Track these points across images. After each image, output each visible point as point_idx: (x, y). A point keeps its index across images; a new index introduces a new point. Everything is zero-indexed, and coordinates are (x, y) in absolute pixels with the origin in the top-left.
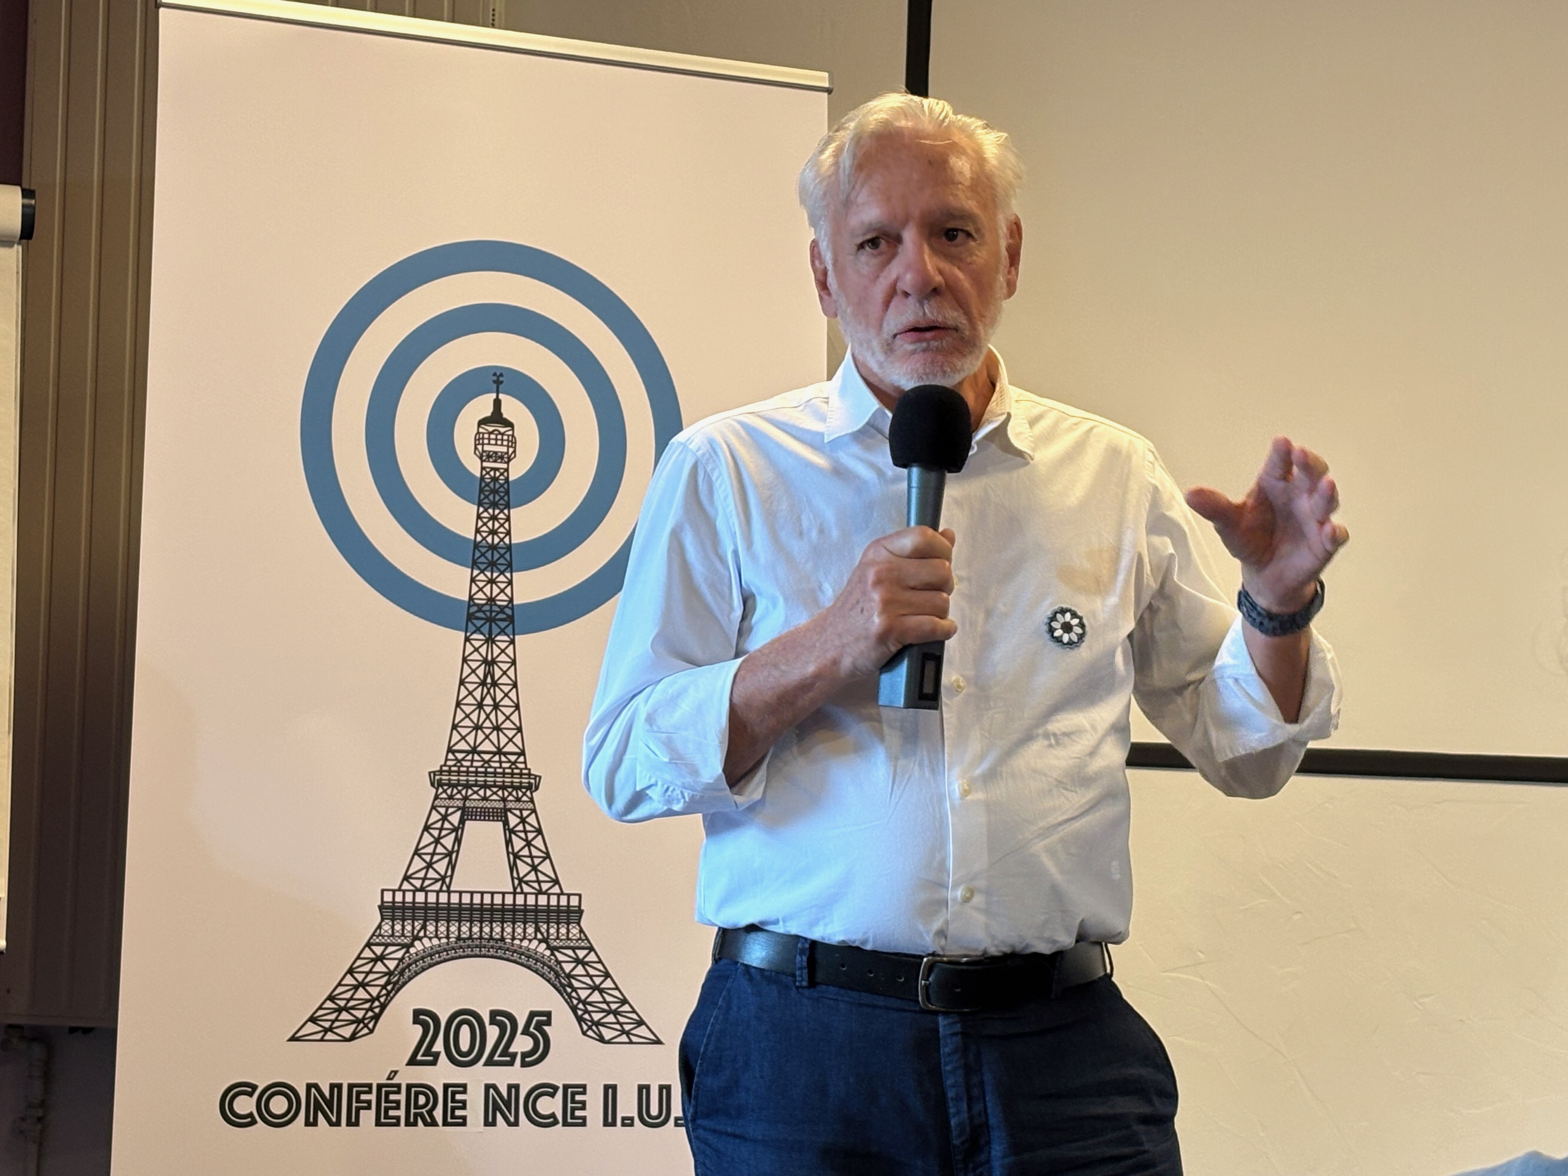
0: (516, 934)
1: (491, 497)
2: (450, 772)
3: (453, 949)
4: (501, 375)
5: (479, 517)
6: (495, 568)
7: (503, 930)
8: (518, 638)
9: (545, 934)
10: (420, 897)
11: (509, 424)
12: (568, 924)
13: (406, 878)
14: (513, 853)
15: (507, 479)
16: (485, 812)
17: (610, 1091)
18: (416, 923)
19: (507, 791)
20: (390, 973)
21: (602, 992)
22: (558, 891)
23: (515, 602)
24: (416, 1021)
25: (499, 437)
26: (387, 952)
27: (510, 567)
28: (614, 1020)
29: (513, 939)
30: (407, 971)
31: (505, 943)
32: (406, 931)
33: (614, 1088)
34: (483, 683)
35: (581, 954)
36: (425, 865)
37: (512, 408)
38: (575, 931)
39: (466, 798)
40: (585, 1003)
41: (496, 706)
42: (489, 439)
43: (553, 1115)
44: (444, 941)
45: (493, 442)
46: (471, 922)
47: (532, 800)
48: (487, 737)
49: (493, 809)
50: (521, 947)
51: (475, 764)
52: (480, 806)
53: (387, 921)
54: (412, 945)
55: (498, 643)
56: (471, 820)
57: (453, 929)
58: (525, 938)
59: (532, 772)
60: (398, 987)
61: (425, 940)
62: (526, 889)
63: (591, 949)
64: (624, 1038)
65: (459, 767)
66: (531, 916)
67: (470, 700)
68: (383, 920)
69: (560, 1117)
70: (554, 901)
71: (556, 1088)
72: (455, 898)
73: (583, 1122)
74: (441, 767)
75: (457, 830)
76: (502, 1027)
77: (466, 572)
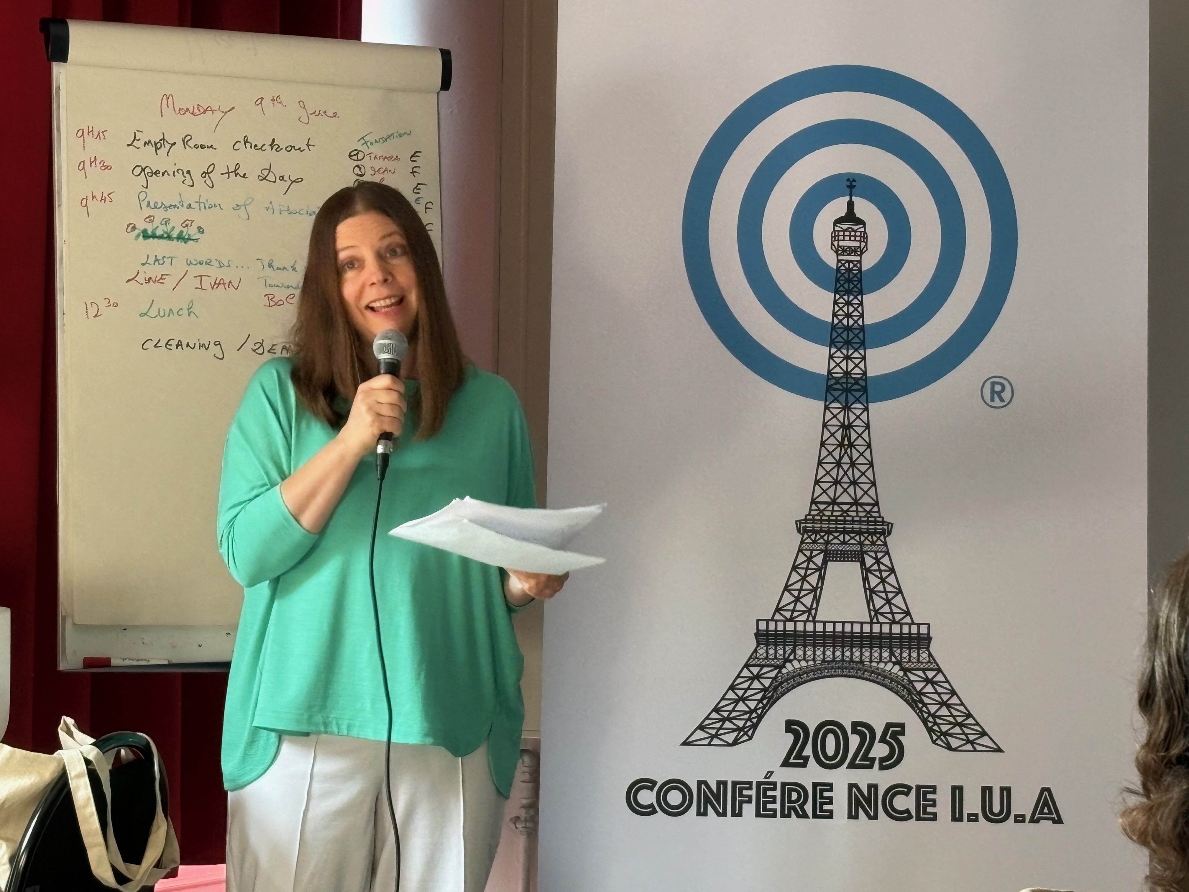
0: (873, 658)
1: (846, 286)
2: (813, 521)
3: (819, 669)
4: (854, 180)
5: (835, 303)
6: (850, 347)
7: (862, 654)
8: (871, 406)
9: (899, 658)
10: (790, 626)
11: (861, 222)
12: (919, 649)
13: (778, 610)
14: (870, 589)
15: (860, 270)
16: (844, 554)
17: (957, 792)
18: (787, 648)
19: (864, 536)
20: (765, 690)
21: (949, 707)
22: (910, 621)
23: (869, 375)
24: (788, 729)
25: (853, 234)
26: (763, 671)
27: (863, 344)
28: (961, 732)
29: (871, 661)
30: (780, 688)
31: (864, 665)
32: (778, 655)
33: (961, 789)
34: (841, 445)
35: (930, 674)
36: (793, 599)
37: (864, 208)
38: (924, 655)
39: (828, 543)
40: (934, 716)
41: (853, 464)
42: (844, 236)
43: (907, 811)
44: (811, 663)
45: (847, 238)
46: (834, 647)
47: (885, 544)
48: (845, 490)
49: (851, 551)
50: (878, 669)
51: (835, 513)
52: (840, 549)
53: (762, 646)
54: (783, 666)
55: (853, 410)
56: (833, 561)
57: (818, 653)
58: (881, 661)
59: (885, 520)
60: (772, 701)
61: (795, 663)
62: (882, 619)
63: (939, 670)
64: (969, 747)
65: (821, 516)
66: (886, 642)
67: (830, 459)
68: (758, 645)
69: (913, 813)
70: (906, 629)
71: (909, 788)
72: (820, 627)
73: (934, 817)
74: (806, 516)
75: (821, 570)
76: (863, 736)
77: (825, 351)
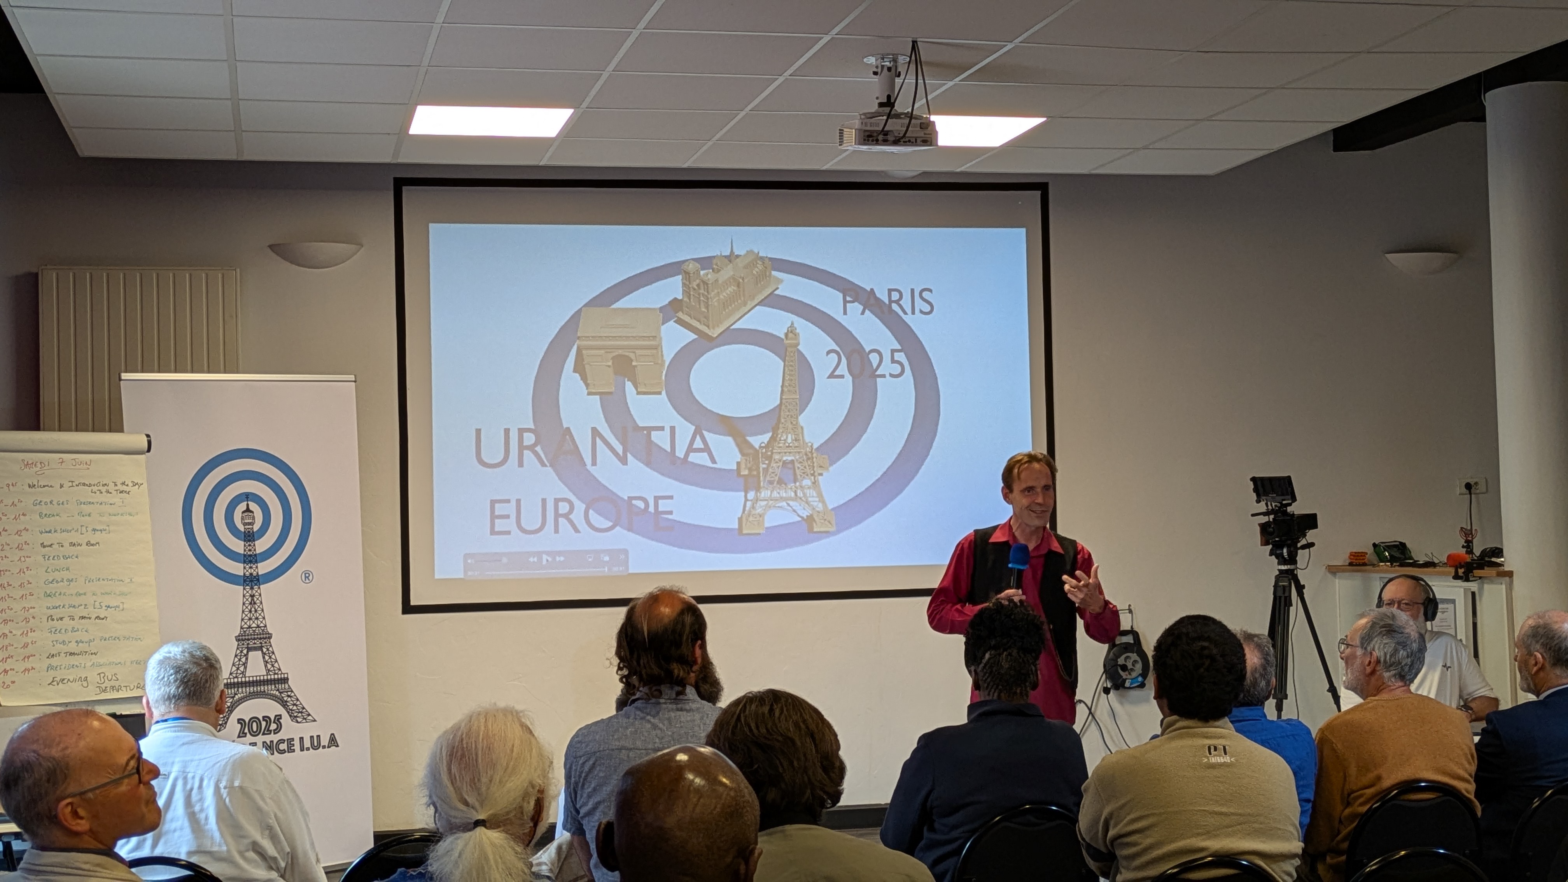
0: (269, 689)
2: (242, 636)
3: (248, 696)
4: (248, 495)
5: (245, 546)
7: (264, 688)
8: (261, 586)
9: (278, 688)
10: (236, 680)
11: (252, 512)
12: (284, 684)
13: (231, 674)
14: (265, 661)
16: (254, 648)
17: (301, 739)
19: (262, 640)
21: (297, 705)
22: (281, 673)
23: (260, 574)
24: (239, 723)
27: (256, 562)
28: (301, 715)
29: (268, 691)
31: (265, 693)
34: (251, 603)
35: (289, 693)
36: (236, 669)
37: (253, 506)
38: (287, 686)
39: (248, 644)
40: (291, 710)
41: (256, 611)
43: (284, 749)
44: (245, 694)
46: (254, 687)
47: (270, 642)
48: (254, 622)
49: (257, 647)
50: (271, 693)
51: (250, 632)
52: (253, 646)
54: (234, 697)
55: (254, 589)
56: (251, 651)
57: (248, 690)
58: (271, 690)
59: (269, 632)
60: (231, 711)
61: (239, 695)
62: (271, 673)
63: (292, 691)
64: (304, 721)
65: (245, 634)
66: (273, 682)
67: (247, 610)
69: (286, 750)
70: (279, 676)
71: (284, 740)
72: (247, 679)
73: (294, 751)
74: (239, 634)
75: (246, 655)
76: (266, 721)
77: (242, 565)
